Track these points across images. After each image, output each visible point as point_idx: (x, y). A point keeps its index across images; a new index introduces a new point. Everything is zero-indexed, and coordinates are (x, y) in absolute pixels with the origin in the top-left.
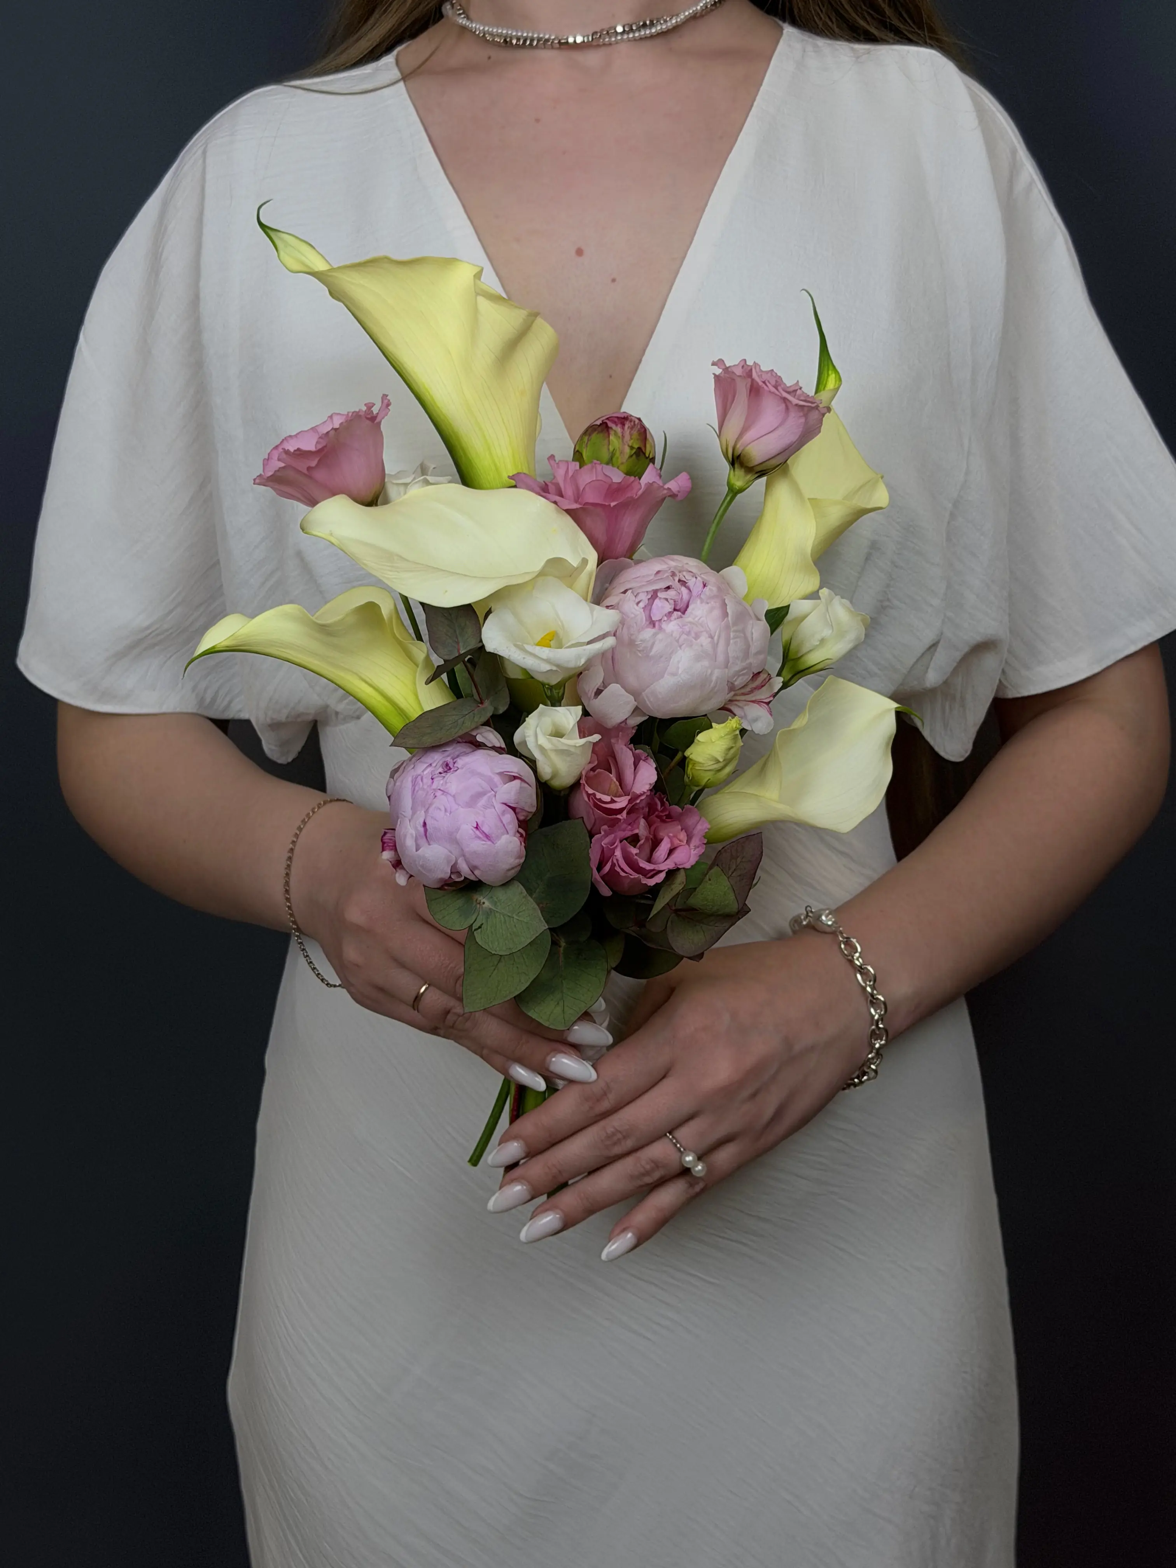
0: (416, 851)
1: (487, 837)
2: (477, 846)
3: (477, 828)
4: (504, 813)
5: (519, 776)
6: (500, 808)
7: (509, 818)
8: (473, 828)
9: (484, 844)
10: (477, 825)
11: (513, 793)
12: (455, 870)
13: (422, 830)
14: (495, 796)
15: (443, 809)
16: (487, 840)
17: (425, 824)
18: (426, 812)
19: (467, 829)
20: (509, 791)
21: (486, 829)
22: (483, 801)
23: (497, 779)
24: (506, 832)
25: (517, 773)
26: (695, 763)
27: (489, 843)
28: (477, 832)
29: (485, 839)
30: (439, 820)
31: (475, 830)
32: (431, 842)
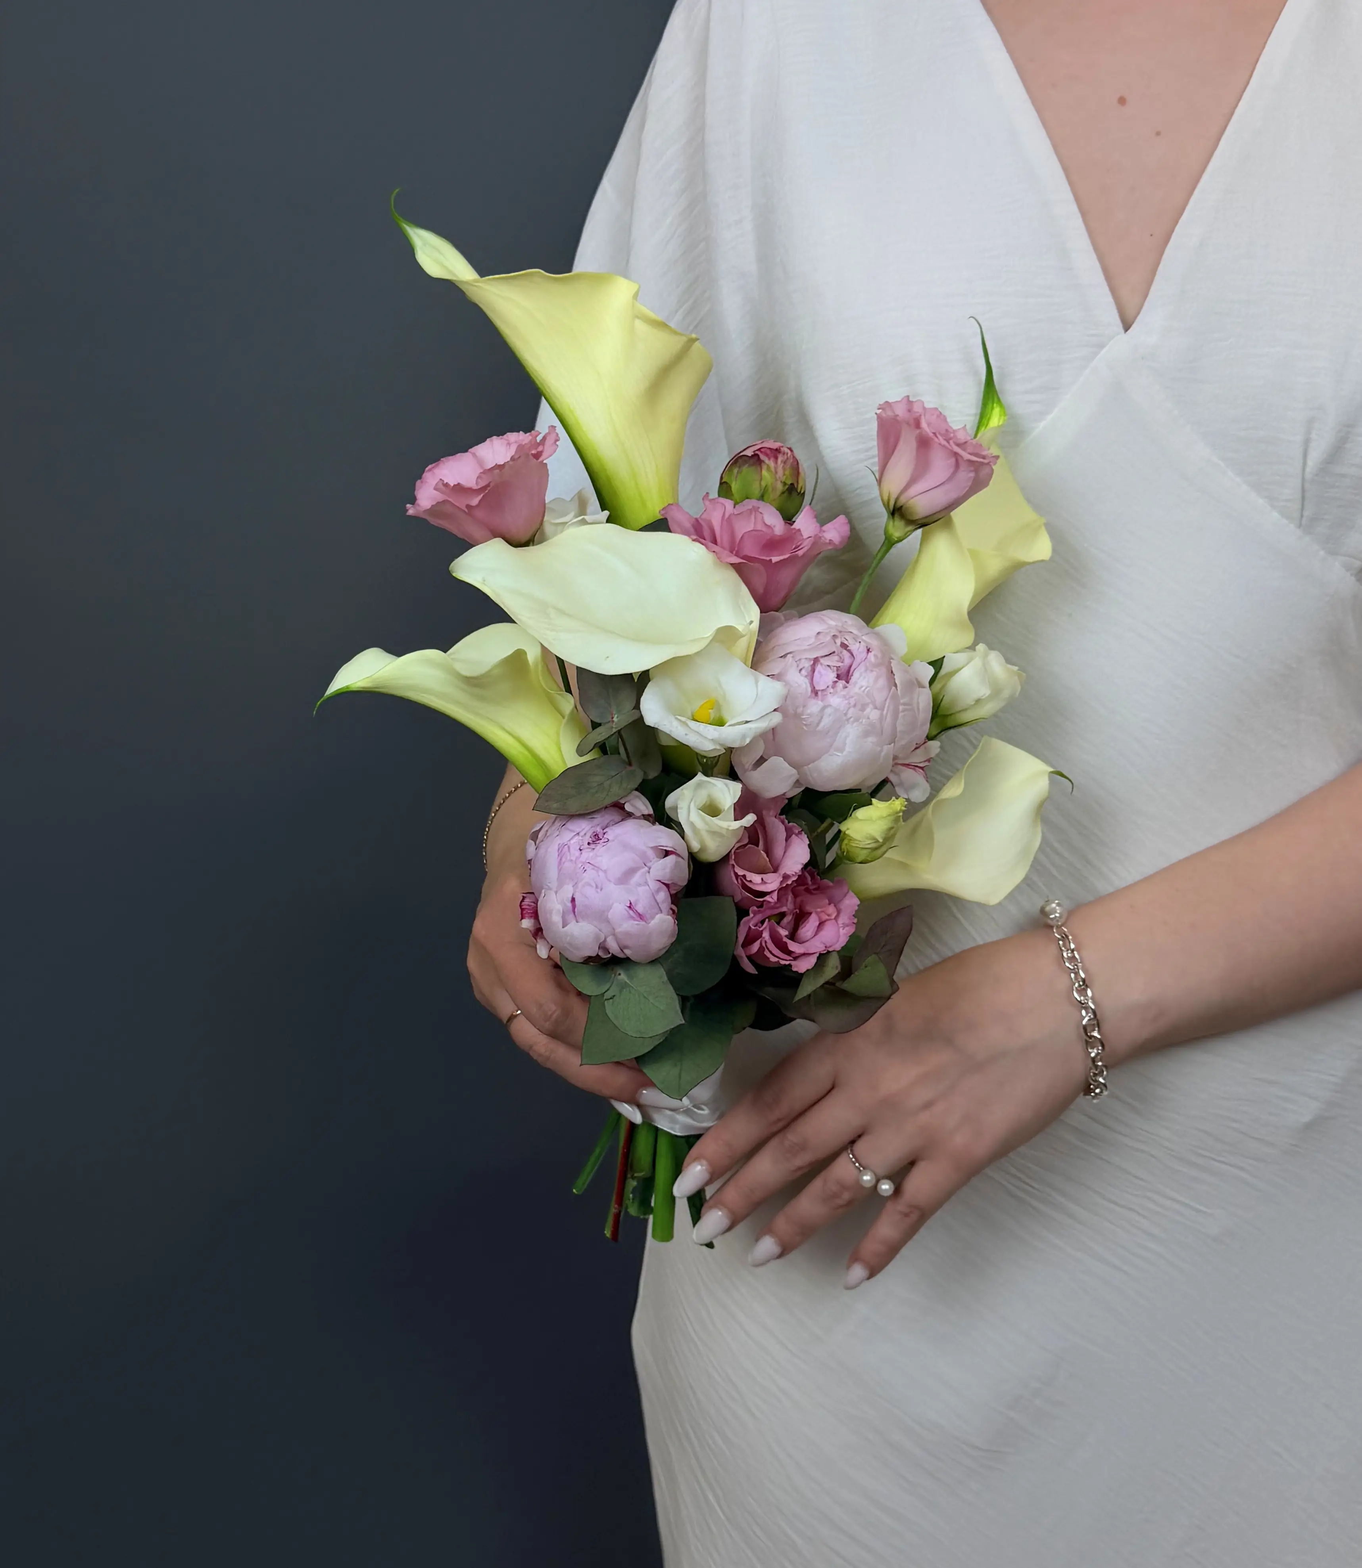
0: (563, 927)
1: (641, 917)
2: (628, 926)
3: (630, 907)
4: (658, 891)
5: (674, 851)
6: (654, 885)
7: (663, 896)
8: (627, 908)
9: (637, 924)
10: (631, 903)
11: (668, 870)
12: (603, 947)
13: (570, 905)
14: (649, 872)
15: (594, 885)
16: (641, 920)
17: (573, 900)
18: (575, 886)
19: (618, 910)
20: (664, 868)
21: (640, 908)
22: (637, 878)
23: (651, 853)
24: (660, 912)
25: (670, 847)
26: (851, 839)
27: (644, 923)
28: (631, 912)
29: (639, 919)
30: (588, 896)
31: (628, 909)
32: (580, 920)
